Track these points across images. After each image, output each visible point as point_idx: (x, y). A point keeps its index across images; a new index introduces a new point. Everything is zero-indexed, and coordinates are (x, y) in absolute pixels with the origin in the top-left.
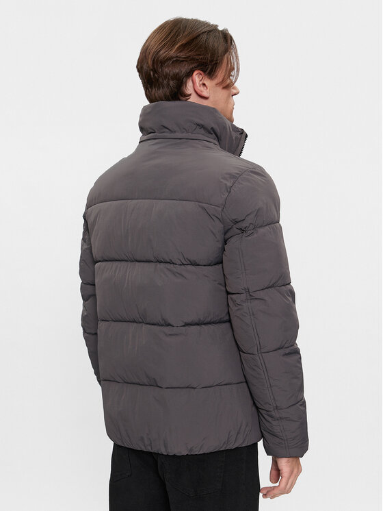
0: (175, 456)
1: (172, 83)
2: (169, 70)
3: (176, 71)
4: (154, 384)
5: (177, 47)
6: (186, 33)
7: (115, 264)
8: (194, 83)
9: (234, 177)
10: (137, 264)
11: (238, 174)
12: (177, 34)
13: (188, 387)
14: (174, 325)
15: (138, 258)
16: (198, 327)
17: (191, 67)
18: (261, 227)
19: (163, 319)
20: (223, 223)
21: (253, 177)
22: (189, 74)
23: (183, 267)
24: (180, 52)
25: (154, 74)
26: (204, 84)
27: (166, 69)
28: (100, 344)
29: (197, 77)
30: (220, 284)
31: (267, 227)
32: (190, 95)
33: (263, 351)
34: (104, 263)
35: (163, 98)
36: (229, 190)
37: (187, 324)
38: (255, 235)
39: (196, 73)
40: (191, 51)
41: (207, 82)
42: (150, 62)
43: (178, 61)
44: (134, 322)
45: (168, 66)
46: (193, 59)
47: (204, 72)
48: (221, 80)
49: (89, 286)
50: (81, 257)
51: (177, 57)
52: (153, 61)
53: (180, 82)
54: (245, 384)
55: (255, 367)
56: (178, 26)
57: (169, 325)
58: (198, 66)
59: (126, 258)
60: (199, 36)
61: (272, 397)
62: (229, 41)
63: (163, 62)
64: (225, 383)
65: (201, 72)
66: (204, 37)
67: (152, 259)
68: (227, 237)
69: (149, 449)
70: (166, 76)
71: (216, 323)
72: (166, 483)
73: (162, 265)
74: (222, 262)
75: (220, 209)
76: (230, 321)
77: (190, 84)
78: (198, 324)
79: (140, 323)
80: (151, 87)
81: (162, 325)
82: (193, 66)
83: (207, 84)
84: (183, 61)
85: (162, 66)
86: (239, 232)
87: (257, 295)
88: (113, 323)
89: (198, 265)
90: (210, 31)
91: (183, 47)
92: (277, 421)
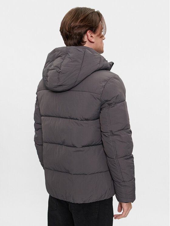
0: (77, 204)
1: (78, 37)
2: (77, 31)
3: (80, 31)
4: (68, 172)
5: (79, 20)
6: (82, 14)
7: (51, 118)
8: (88, 36)
9: (106, 81)
10: (61, 118)
11: (108, 79)
12: (79, 14)
13: (83, 174)
14: (78, 147)
15: (61, 117)
16: (88, 147)
17: (86, 29)
18: (118, 103)
19: (73, 144)
20: (101, 102)
21: (114, 80)
22: (86, 33)
23: (82, 121)
24: (81, 23)
25: (69, 34)
26: (92, 36)
27: (75, 31)
28: (44, 153)
29: (89, 33)
30: (98, 128)
31: (121, 103)
32: (86, 42)
33: (118, 157)
34: (46, 117)
35: (74, 45)
36: (104, 87)
37: (83, 147)
38: (115, 107)
39: (88, 32)
40: (86, 22)
41: (93, 35)
42: (67, 28)
43: (80, 27)
44: (59, 144)
45: (76, 30)
46: (87, 26)
47: (92, 31)
48: (99, 34)
49: (38, 125)
50: (35, 111)
51: (80, 25)
52: (69, 28)
53: (81, 36)
54: (108, 172)
55: (114, 164)
56: (78, 11)
57: (75, 147)
58: (89, 28)
59: (56, 116)
60: (88, 15)
61: (122, 177)
62: (101, 16)
63: (73, 28)
64: (100, 172)
65: (91, 31)
66: (91, 15)
67: (68, 117)
68: (102, 107)
69: (65, 200)
70: (75, 34)
71: (96, 145)
72: (73, 214)
73: (73, 120)
74: (99, 118)
75: (100, 95)
76: (102, 144)
77: (86, 37)
78: (88, 146)
79: (62, 145)
80: (68, 40)
81: (72, 147)
82: (87, 29)
83: (93, 36)
84: (83, 27)
85: (73, 30)
86: (108, 105)
87: (116, 133)
88: (50, 144)
89: (89, 120)
90: (92, 12)
91: (82, 21)
92: (123, 187)
